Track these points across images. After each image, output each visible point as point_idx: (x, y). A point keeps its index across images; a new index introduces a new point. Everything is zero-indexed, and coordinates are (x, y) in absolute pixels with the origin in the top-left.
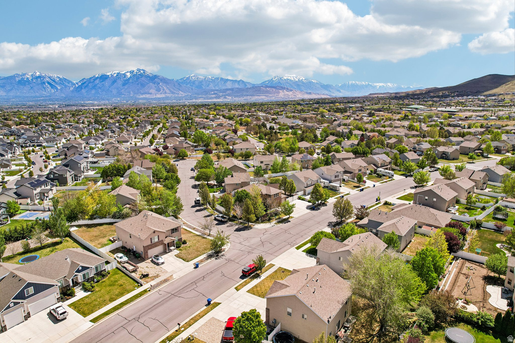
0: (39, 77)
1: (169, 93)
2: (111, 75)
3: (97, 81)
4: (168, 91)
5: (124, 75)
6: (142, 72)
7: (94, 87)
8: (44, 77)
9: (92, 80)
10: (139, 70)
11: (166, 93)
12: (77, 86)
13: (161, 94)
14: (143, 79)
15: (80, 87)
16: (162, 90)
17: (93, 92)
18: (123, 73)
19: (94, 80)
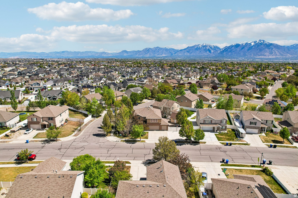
0: (205, 46)
1: (279, 55)
2: (242, 44)
3: (233, 48)
4: (278, 54)
5: (250, 44)
6: (262, 42)
7: (230, 51)
8: (207, 46)
9: (230, 47)
10: (260, 40)
11: (276, 55)
12: (222, 50)
13: (273, 55)
14: (262, 46)
15: (223, 51)
16: (274, 53)
17: (229, 54)
18: (249, 43)
19: (232, 47)
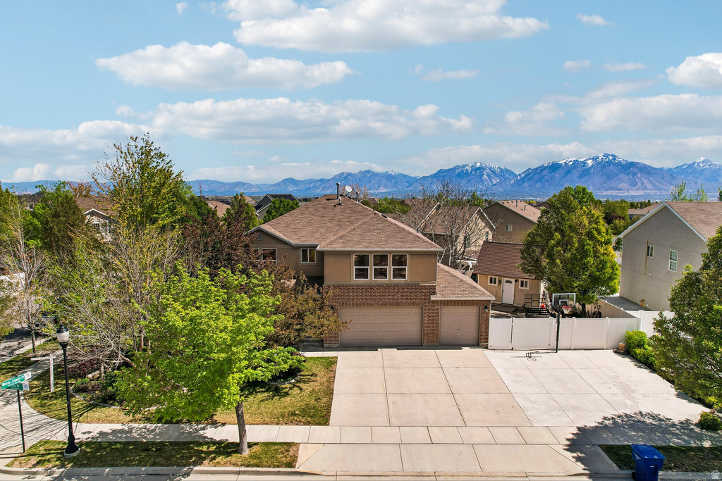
0: (479, 168)
1: (651, 189)
2: (565, 163)
3: (545, 172)
4: (649, 186)
5: (584, 163)
6: (611, 158)
7: (540, 180)
8: (484, 169)
9: (538, 171)
10: (606, 155)
11: (646, 188)
12: (519, 178)
13: (638, 189)
14: (612, 167)
15: (523, 180)
16: (639, 185)
17: (537, 186)
18: (582, 160)
19: (542, 170)
